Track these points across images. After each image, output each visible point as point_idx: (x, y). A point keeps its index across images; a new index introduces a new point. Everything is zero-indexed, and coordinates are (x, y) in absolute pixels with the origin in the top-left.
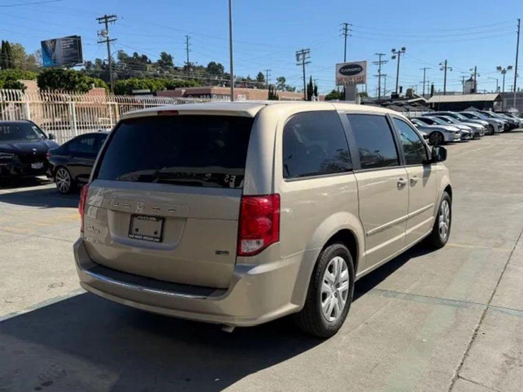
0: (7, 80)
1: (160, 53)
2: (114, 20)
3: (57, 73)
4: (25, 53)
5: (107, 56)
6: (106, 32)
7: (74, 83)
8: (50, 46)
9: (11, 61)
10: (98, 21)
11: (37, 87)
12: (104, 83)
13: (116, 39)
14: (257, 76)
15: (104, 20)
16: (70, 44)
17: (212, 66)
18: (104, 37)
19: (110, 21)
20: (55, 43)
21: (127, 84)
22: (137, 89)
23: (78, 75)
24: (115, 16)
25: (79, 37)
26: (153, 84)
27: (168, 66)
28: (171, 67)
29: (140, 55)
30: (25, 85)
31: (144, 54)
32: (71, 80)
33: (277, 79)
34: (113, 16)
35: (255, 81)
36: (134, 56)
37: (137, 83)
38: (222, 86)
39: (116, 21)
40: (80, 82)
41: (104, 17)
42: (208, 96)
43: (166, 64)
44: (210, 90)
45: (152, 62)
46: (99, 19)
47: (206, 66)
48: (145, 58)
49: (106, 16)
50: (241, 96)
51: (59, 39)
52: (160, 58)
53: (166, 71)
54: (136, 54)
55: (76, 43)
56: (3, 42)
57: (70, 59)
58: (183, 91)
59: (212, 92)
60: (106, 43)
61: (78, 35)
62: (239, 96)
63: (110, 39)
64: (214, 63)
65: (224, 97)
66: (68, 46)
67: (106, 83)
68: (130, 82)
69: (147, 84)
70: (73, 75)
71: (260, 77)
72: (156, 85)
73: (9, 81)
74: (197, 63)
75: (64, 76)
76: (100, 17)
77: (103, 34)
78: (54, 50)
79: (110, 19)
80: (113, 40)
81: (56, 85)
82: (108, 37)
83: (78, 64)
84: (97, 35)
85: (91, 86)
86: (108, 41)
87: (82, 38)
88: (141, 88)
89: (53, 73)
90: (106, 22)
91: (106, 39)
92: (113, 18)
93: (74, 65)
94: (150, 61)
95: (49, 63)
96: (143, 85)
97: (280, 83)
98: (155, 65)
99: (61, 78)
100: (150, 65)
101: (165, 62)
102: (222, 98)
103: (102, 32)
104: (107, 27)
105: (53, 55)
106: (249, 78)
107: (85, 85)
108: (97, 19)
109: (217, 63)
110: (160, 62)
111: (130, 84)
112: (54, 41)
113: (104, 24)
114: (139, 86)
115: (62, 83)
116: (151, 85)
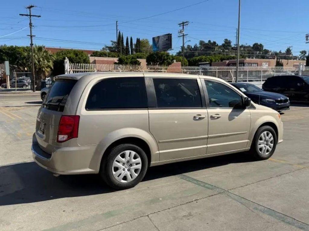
0: (132, 59)
1: (224, 40)
2: (187, 24)
3: (156, 55)
4: (149, 44)
5: (182, 44)
6: (182, 31)
7: (164, 60)
8: (156, 40)
9: (140, 49)
10: (179, 25)
11: (146, 62)
12: (185, 59)
13: (187, 34)
14: (286, 51)
15: (182, 25)
16: (166, 38)
17: (255, 46)
18: (181, 33)
19: (185, 25)
20: (159, 39)
21: (198, 59)
22: (204, 62)
23: (167, 55)
24: (188, 22)
25: (171, 34)
26: (213, 58)
27: (228, 47)
28: (230, 47)
29: (212, 42)
30: (140, 62)
31: (214, 41)
32: (163, 58)
33: (301, 52)
34: (187, 22)
35: (284, 54)
36: (209, 42)
37: (204, 58)
38: (253, 58)
39: (188, 25)
40: (167, 59)
41: (182, 22)
42: (242, 64)
43: (227, 46)
44: (244, 61)
45: (219, 45)
46: (180, 24)
47: (252, 46)
48: (215, 43)
49: (183, 22)
50: (265, 63)
51: (161, 36)
52: (224, 43)
53: (226, 49)
54: (210, 41)
55: (169, 37)
56: (137, 39)
57: (165, 47)
58: (227, 62)
59: (245, 62)
60: (182, 37)
61: (170, 33)
62: (263, 63)
63: (184, 34)
64: (257, 44)
65: (253, 65)
66: (165, 40)
67: (187, 59)
68: (200, 58)
69: (209, 59)
70: (164, 55)
71: (289, 51)
72: (215, 59)
73: (133, 59)
74: (246, 44)
75: (159, 56)
76: (180, 23)
77: (181, 32)
78: (158, 41)
79: (185, 24)
80: (186, 35)
81: (155, 62)
82: (183, 34)
83: (169, 49)
84: (178, 33)
85: (173, 61)
86: (183, 36)
87: (172, 34)
88: (206, 61)
89: (153, 55)
90: (183, 26)
91: (182, 35)
92: (187, 23)
93: (168, 50)
94: (217, 45)
95: (155, 49)
96: (207, 59)
97: (303, 55)
98: (220, 47)
99: (158, 57)
100: (217, 47)
101: (226, 45)
102: (252, 65)
103: (180, 31)
104: (183, 28)
105: (157, 45)
106: (280, 52)
107: (170, 61)
108: (179, 24)
109: (259, 44)
110: (223, 45)
111: (200, 59)
112: (159, 37)
113: (182, 27)
114: (205, 60)
115: (158, 60)
116: (212, 59)
